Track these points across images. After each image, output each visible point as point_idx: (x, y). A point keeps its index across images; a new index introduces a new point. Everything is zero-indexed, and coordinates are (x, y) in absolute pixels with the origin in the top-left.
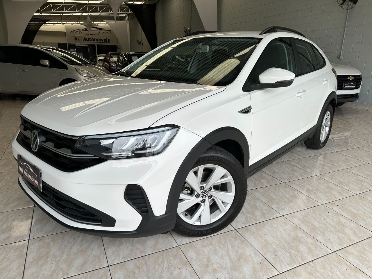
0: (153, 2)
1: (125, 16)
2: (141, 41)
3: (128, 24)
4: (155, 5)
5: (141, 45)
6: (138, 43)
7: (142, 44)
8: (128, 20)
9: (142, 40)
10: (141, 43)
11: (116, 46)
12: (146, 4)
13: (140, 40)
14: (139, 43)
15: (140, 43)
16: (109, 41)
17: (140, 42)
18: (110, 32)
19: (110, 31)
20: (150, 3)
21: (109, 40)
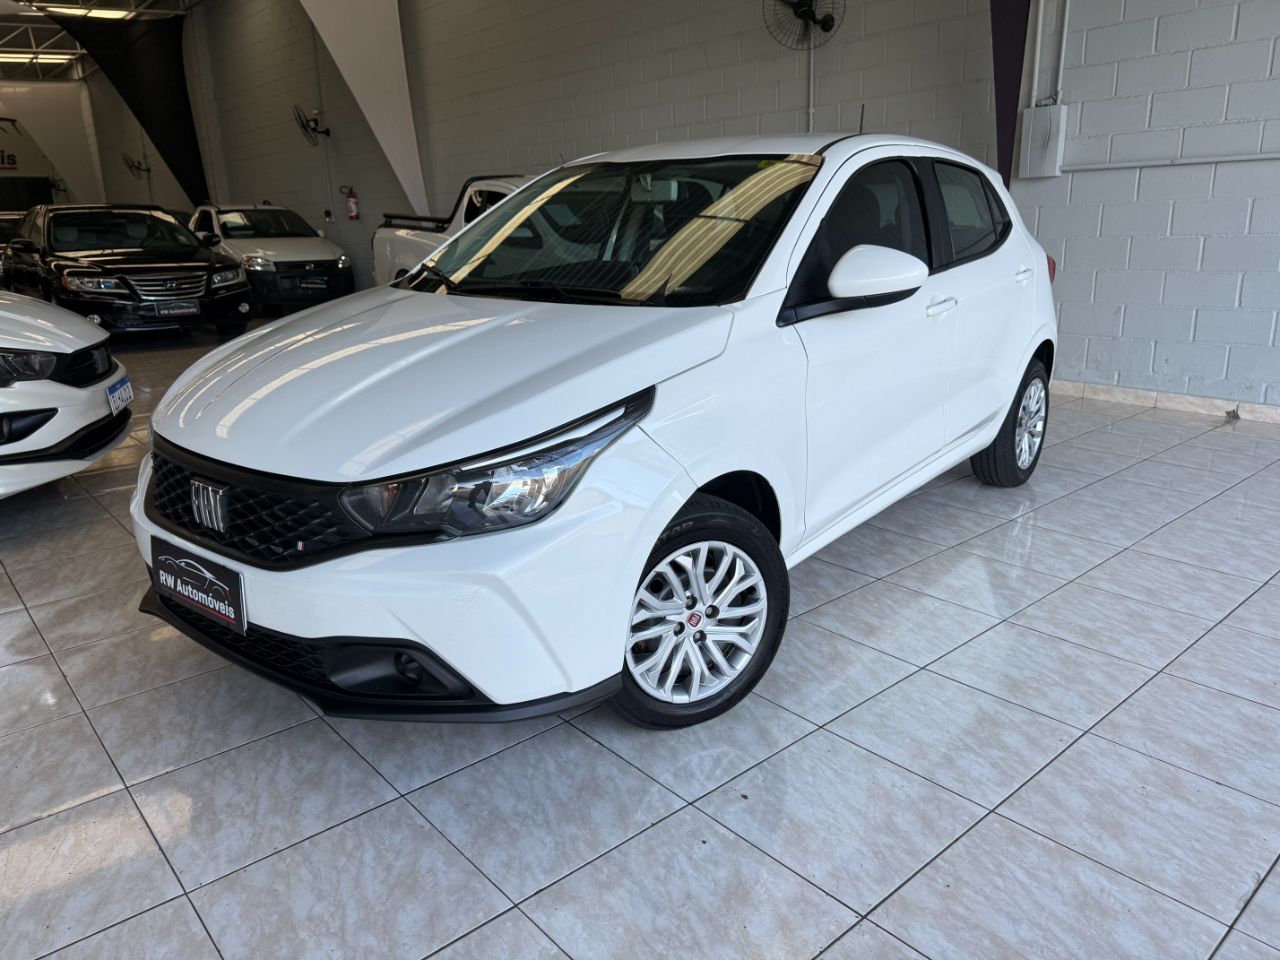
0: (172, 13)
1: (69, 67)
2: (142, 162)
3: (85, 95)
4: (178, 21)
5: (144, 174)
6: (130, 167)
7: (148, 170)
8: (84, 79)
9: (145, 157)
10: (144, 167)
11: (47, 179)
12: (143, 18)
13: (136, 157)
14: (135, 167)
15: (138, 169)
16: (14, 163)
17: (139, 163)
18: (14, 125)
19: (13, 122)
20: (156, 14)
21: (12, 159)
